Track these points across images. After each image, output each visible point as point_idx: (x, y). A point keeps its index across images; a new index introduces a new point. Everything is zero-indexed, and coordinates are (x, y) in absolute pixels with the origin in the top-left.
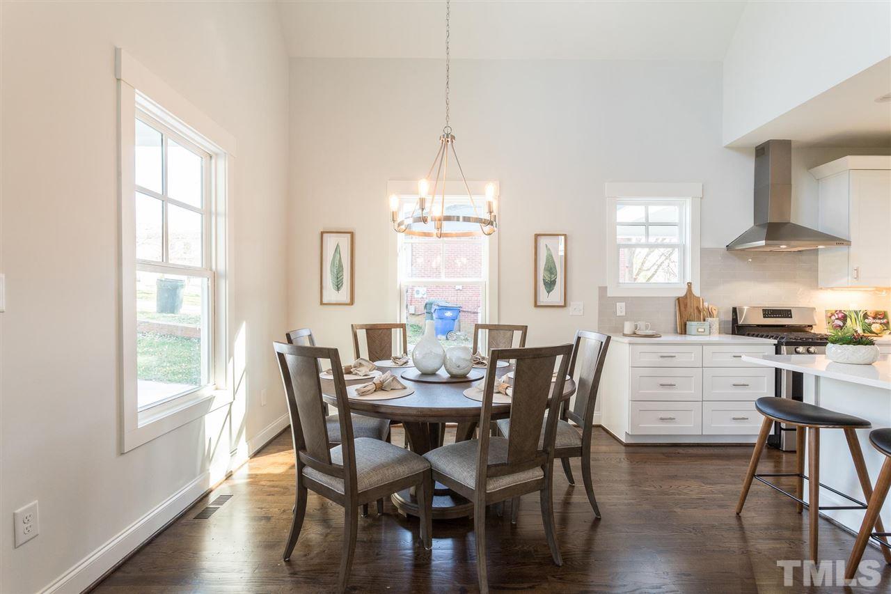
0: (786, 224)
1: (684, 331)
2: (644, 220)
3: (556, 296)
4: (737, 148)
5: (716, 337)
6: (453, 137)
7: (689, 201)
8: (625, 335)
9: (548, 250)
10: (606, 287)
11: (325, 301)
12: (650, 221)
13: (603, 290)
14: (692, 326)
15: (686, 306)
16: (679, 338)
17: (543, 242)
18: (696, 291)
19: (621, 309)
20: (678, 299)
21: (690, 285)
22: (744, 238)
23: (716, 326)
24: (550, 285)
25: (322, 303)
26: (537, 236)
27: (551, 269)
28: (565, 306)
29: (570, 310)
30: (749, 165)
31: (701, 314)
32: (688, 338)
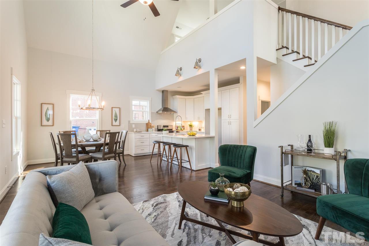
0: (167, 108)
1: (148, 131)
2: (139, 105)
3: (117, 123)
4: (158, 90)
5: (154, 132)
6: (94, 90)
7: (149, 101)
8: (134, 132)
9: (115, 111)
10: (130, 121)
11: (42, 125)
12: (141, 105)
13: (129, 121)
14: (149, 130)
15: (148, 125)
16: (147, 132)
17: (114, 109)
18: (150, 122)
19: (134, 126)
20: (146, 124)
21: (149, 120)
22: (159, 110)
23: (154, 130)
24: (116, 120)
25: (42, 126)
26: (112, 108)
27: (116, 116)
28: (120, 125)
29: (121, 126)
30: (161, 94)
31: (151, 127)
32: (148, 132)
